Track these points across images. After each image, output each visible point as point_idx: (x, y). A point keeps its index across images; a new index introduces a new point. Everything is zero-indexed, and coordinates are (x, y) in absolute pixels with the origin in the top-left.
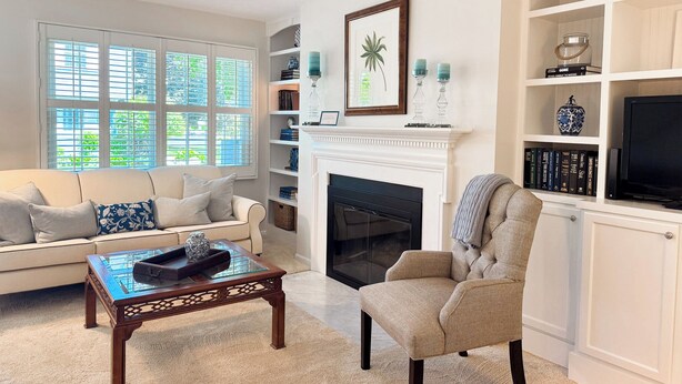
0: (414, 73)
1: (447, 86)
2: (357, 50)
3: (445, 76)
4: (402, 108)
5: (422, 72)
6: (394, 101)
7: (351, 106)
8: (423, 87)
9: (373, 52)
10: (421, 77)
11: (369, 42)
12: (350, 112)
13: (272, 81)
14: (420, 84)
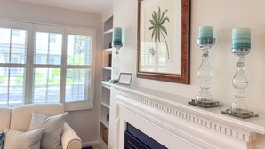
0: (198, 42)
1: (247, 58)
2: (146, 24)
3: (244, 46)
4: (185, 77)
5: (208, 40)
6: (176, 69)
7: (142, 70)
8: (209, 58)
9: (158, 25)
10: (207, 46)
11: (154, 17)
12: (141, 75)
13: (105, 48)
14: (206, 55)
